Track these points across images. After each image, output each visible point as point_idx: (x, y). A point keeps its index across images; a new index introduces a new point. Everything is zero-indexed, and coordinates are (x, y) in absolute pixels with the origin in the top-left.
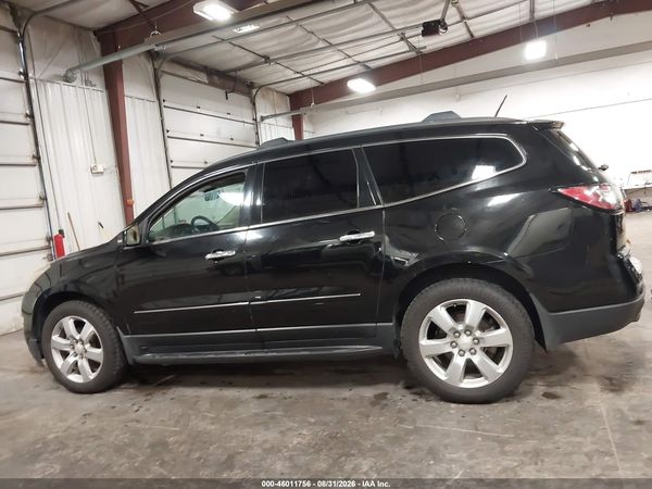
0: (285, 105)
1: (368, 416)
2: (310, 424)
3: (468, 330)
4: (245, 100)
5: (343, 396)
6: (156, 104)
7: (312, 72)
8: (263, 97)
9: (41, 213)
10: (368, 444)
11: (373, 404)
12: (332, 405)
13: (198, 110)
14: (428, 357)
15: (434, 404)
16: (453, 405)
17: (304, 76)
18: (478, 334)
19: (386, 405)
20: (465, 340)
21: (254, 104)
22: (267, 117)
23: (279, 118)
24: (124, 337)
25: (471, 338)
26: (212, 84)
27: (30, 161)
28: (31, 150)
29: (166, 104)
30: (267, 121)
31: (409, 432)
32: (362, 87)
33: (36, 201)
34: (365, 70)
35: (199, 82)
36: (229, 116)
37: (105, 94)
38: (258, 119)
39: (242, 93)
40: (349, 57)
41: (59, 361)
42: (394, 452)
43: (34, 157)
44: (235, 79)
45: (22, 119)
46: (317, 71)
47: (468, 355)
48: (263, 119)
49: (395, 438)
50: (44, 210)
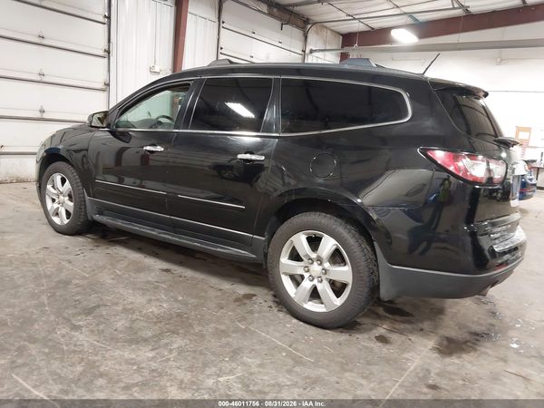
0: (337, 43)
1: (222, 308)
2: (176, 300)
3: (320, 260)
4: (298, 33)
5: (222, 287)
6: (217, 23)
7: (362, 16)
8: (317, 33)
9: (103, 95)
10: (197, 329)
11: (237, 300)
12: (206, 292)
13: (253, 35)
14: (285, 274)
15: (281, 315)
16: (295, 321)
17: (354, 19)
18: (327, 265)
19: (245, 304)
20: (316, 268)
21: (306, 38)
22: (315, 51)
23: (327, 53)
24: (87, 198)
25: (321, 267)
26: (270, 14)
27: (102, 53)
28: (104, 45)
29: (224, 25)
30: (315, 54)
31: (237, 330)
32: (404, 37)
33: (101, 86)
34: (413, 22)
35: (259, 11)
36: (280, 45)
37: (173, 9)
38: (307, 51)
39: (298, 27)
40: (398, 7)
41: (49, 204)
42: (210, 341)
43: (105, 51)
44: (291, 12)
45: (101, 19)
46: (366, 16)
47: (315, 282)
48: (311, 51)
49: (223, 331)
50: (106, 93)
